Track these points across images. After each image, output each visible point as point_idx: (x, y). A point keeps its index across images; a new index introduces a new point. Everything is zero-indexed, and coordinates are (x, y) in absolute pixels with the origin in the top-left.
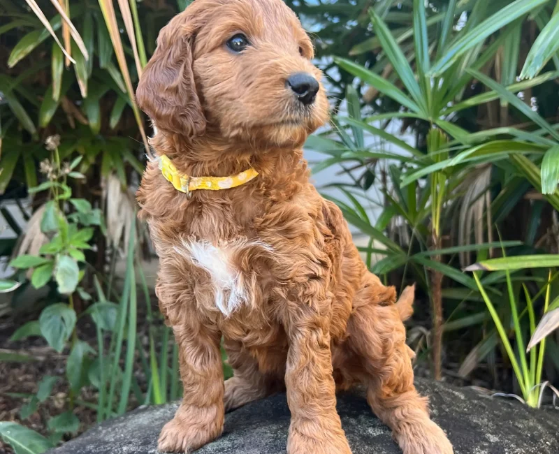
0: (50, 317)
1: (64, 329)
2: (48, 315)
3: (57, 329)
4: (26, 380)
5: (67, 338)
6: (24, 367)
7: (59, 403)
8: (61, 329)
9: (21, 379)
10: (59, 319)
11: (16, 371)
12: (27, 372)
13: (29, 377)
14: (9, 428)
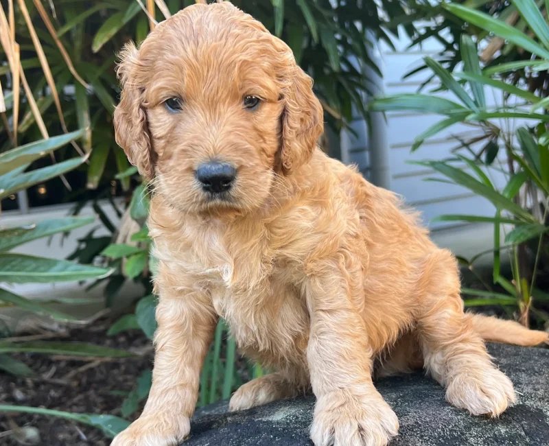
0: (146, 308)
2: (144, 306)
4: (126, 380)
6: (123, 368)
9: (121, 379)
11: (115, 372)
12: (127, 372)
13: (129, 377)
14: (110, 422)
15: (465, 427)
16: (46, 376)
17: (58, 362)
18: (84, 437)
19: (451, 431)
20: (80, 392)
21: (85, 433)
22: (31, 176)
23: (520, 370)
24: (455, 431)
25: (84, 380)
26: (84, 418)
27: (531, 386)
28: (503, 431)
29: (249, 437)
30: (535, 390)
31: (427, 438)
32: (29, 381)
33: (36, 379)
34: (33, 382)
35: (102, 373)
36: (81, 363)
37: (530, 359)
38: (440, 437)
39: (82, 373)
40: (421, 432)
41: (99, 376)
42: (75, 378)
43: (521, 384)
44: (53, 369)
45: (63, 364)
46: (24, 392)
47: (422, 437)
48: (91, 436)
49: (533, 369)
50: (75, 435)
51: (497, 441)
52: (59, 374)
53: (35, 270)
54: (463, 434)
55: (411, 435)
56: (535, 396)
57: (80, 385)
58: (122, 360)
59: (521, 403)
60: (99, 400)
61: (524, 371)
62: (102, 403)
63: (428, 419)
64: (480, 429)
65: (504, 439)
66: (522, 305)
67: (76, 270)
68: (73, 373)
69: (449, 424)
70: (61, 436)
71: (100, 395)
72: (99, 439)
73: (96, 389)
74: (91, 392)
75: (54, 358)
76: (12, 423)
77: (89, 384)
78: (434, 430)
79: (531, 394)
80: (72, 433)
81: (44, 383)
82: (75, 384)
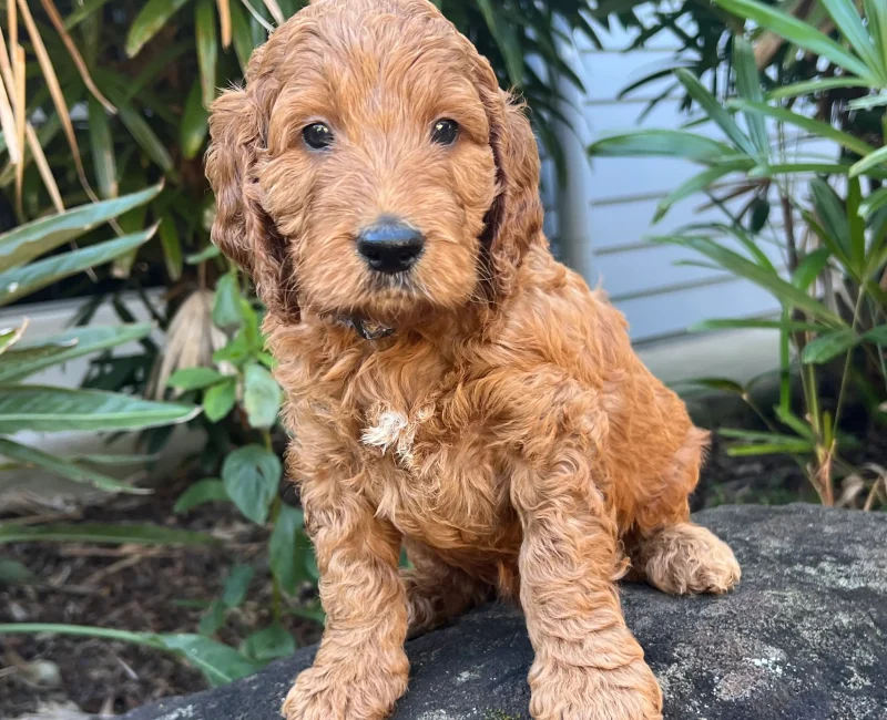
0: (239, 468)
1: (264, 487)
2: (235, 464)
3: (253, 487)
4: (188, 585)
5: (269, 502)
6: (180, 566)
7: (249, 617)
8: (258, 486)
9: (179, 582)
10: (253, 471)
11: (168, 572)
12: (186, 572)
13: (193, 579)
14: (194, 644)
15: (794, 617)
16: (56, 581)
17: (72, 558)
18: (132, 674)
19: (776, 621)
20: (115, 606)
21: (135, 669)
22: (63, 261)
23: (853, 541)
24: (783, 622)
25: (119, 586)
26: (154, 639)
27: (873, 563)
28: (845, 621)
29: (495, 639)
30: (879, 566)
31: (747, 632)
32: (30, 590)
33: (40, 587)
34: (36, 589)
35: (146, 574)
36: (111, 560)
37: (865, 526)
38: (763, 630)
39: (115, 574)
40: (739, 624)
41: (142, 580)
42: (104, 583)
43: (859, 559)
44: (67, 571)
45: (80, 562)
46: (25, 607)
47: (740, 630)
48: (145, 672)
49: (873, 540)
50: (118, 672)
51: (839, 635)
52: (76, 577)
53: (71, 410)
54: (793, 626)
55: (725, 628)
56: (881, 575)
57: (113, 594)
58: (177, 554)
59: (863, 585)
60: (149, 616)
61: (859, 542)
62: (153, 621)
63: (744, 608)
64: (815, 619)
65: (848, 632)
66: (821, 452)
67: (139, 410)
68: (98, 575)
69: (773, 613)
70: (96, 674)
71: (148, 609)
72: (157, 677)
73: (141, 600)
74: (134, 605)
75: (65, 551)
76: (13, 656)
77: (128, 591)
78: (755, 621)
79: (874, 573)
80: (112, 668)
81: (54, 592)
82: (105, 592)
